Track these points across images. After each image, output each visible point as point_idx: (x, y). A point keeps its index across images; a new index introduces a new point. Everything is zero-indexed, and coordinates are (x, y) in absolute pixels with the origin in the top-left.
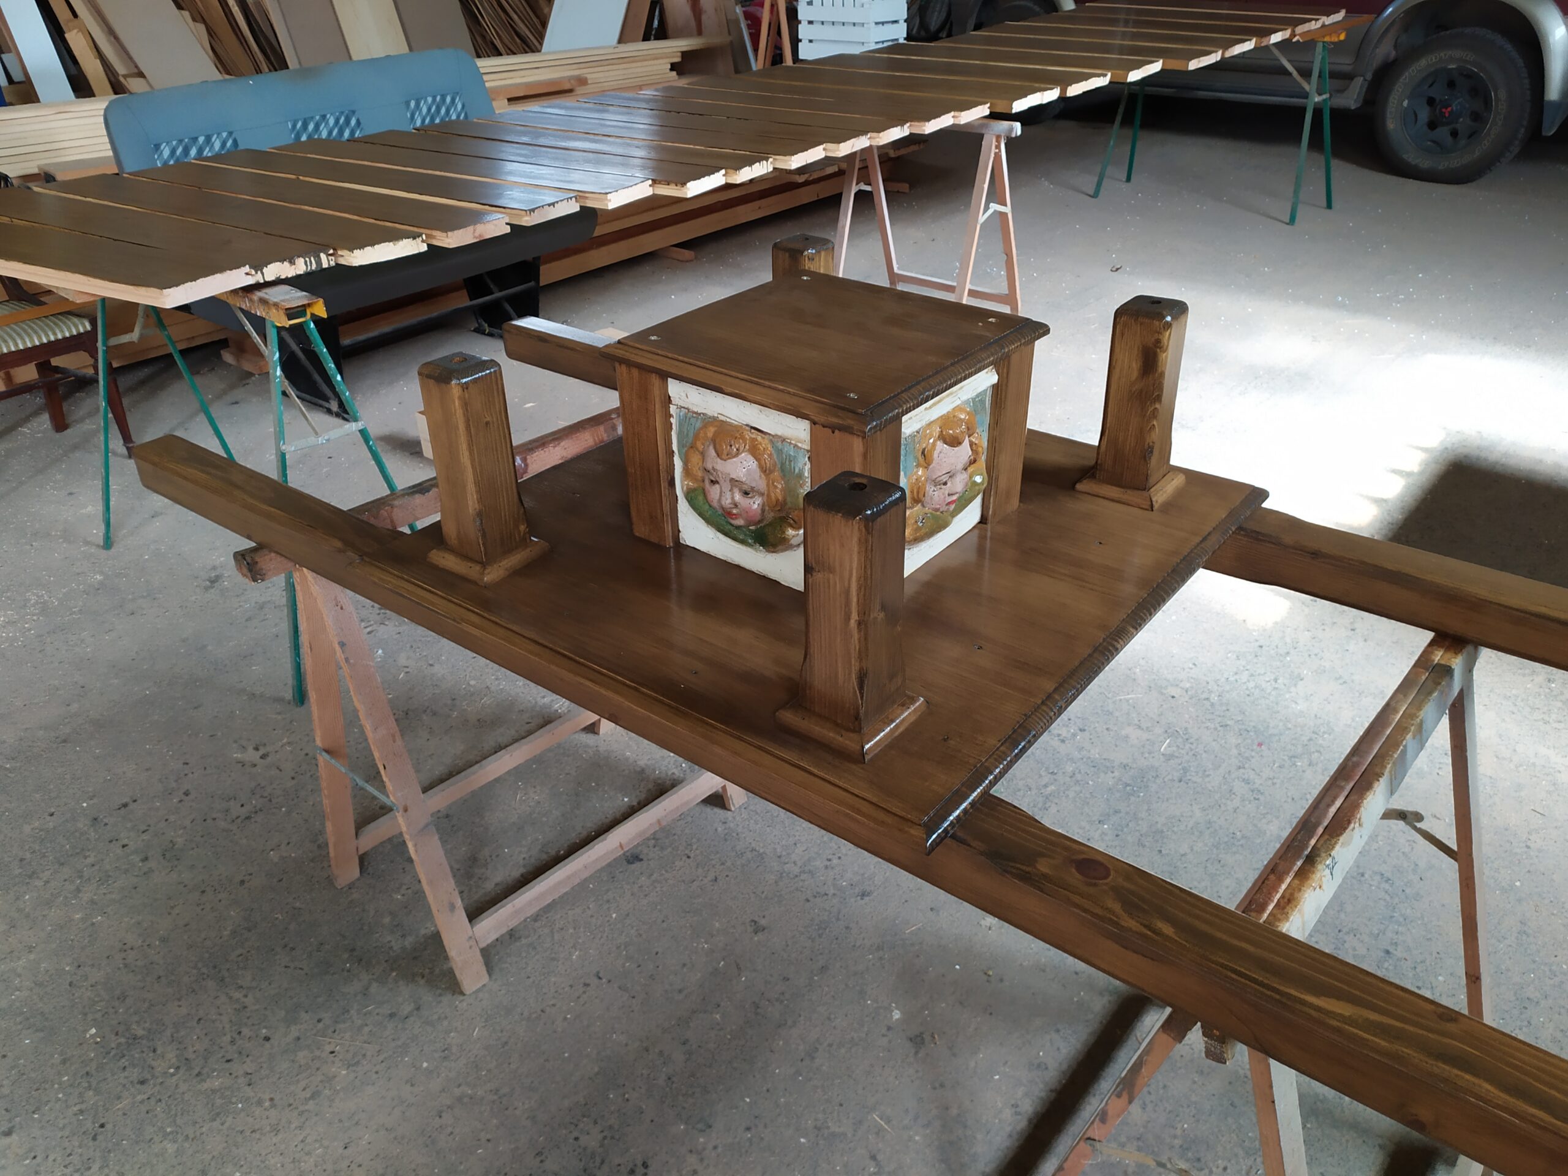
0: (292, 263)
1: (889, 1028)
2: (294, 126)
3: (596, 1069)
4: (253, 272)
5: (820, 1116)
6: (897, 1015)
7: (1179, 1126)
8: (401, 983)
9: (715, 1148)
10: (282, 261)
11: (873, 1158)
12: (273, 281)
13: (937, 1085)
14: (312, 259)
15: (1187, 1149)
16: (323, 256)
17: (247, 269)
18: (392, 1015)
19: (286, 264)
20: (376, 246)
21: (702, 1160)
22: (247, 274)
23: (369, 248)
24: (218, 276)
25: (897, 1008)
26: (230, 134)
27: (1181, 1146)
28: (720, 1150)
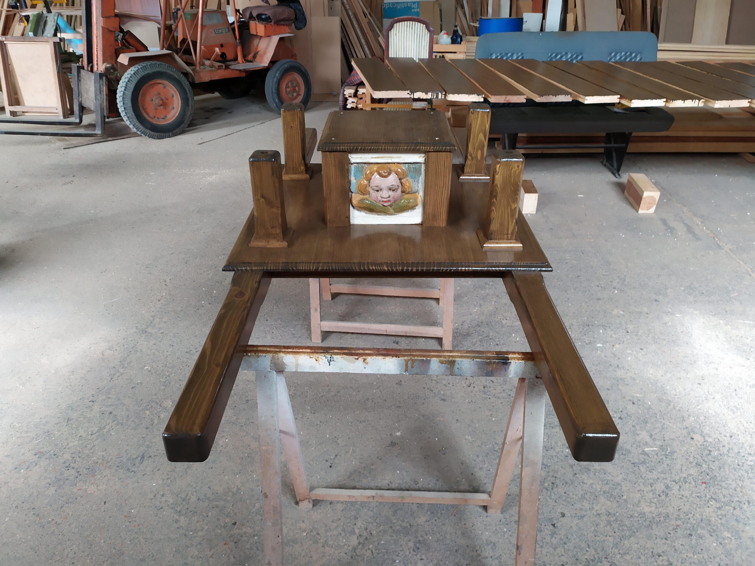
0: (426, 93)
1: (391, 435)
2: (551, 55)
3: (312, 380)
4: (410, 94)
5: (340, 436)
6: (398, 434)
7: (428, 536)
8: (305, 329)
9: (308, 418)
10: (423, 92)
11: (336, 456)
12: (417, 99)
13: (379, 458)
14: (435, 94)
15: (420, 543)
16: (440, 94)
17: (409, 92)
18: (293, 334)
19: (424, 93)
20: (460, 95)
21: (302, 418)
22: (409, 94)
23: (457, 95)
24: (396, 92)
25: (401, 433)
26: (522, 54)
27: (420, 540)
28: (309, 420)
